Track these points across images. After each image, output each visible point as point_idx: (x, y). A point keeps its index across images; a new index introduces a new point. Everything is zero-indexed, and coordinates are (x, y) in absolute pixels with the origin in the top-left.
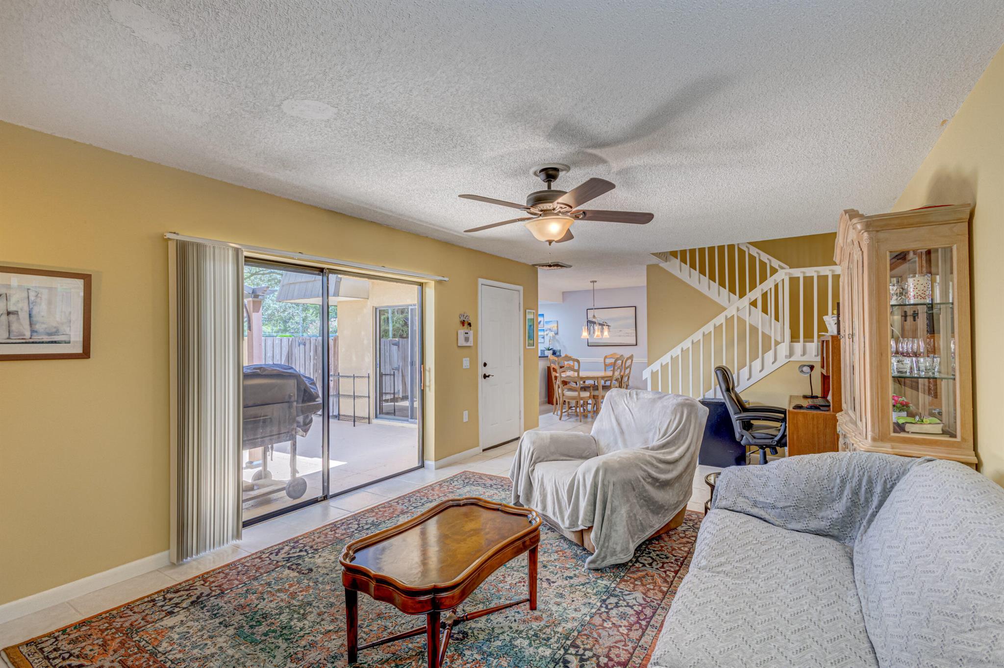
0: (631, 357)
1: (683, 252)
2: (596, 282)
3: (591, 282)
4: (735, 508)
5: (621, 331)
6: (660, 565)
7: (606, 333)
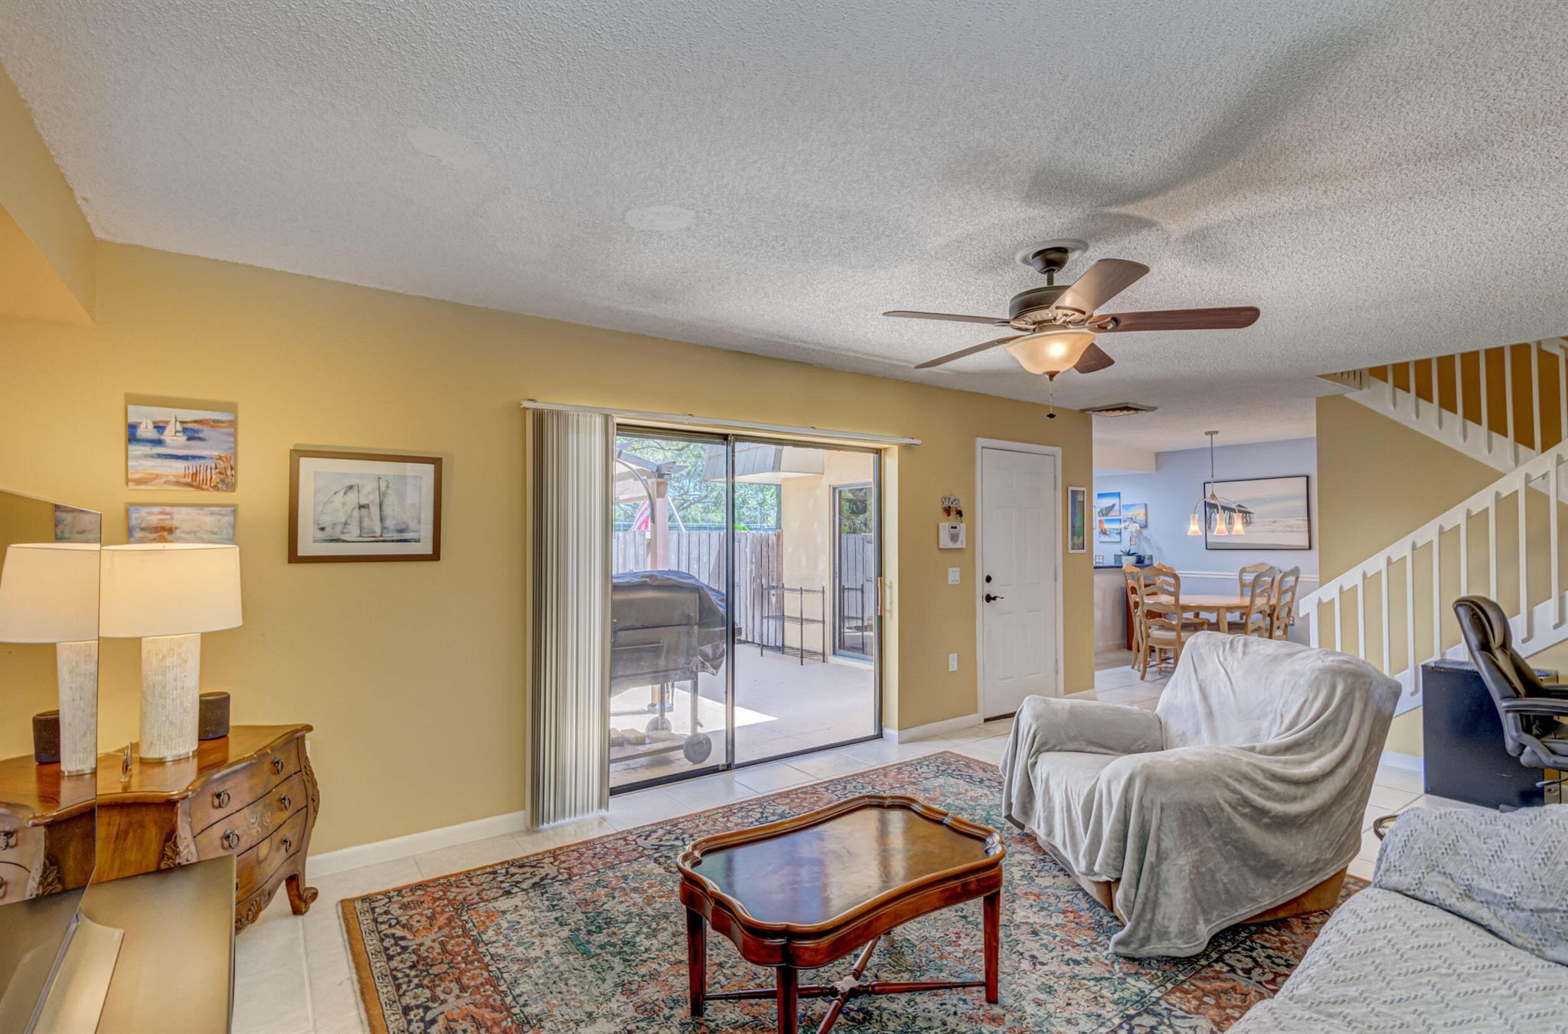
0: (1295, 572)
1: (1401, 370)
2: (1217, 433)
3: (1206, 433)
4: (1418, 894)
5: (1275, 522)
6: (1270, 976)
7: (1238, 526)
